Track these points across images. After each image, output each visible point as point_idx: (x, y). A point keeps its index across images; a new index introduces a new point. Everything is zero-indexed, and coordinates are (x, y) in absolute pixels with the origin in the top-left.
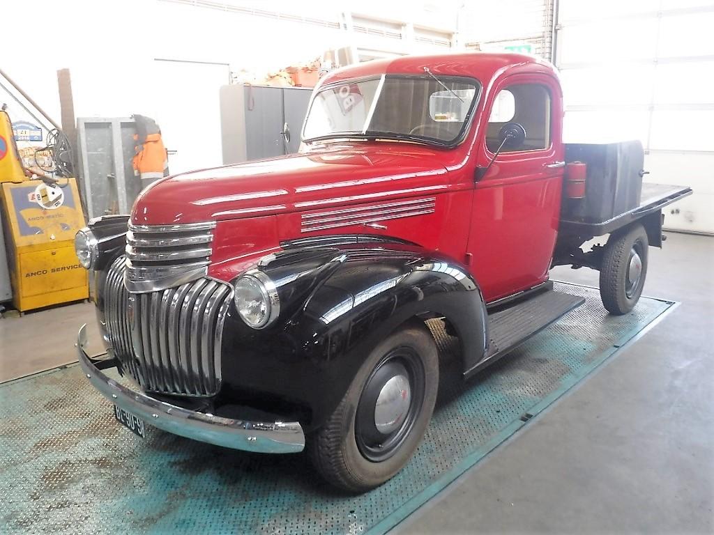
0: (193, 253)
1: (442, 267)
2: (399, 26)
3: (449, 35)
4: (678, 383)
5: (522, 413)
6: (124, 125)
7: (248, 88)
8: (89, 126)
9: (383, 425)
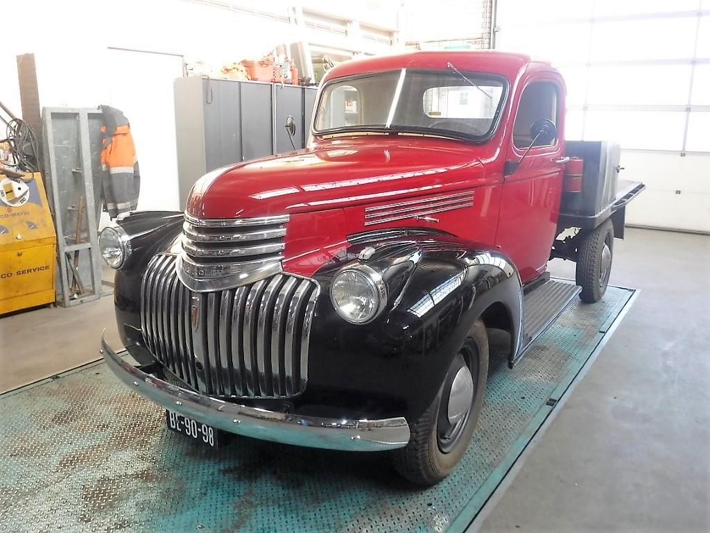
2: (344, 22)
3: (390, 33)
5: (546, 399)
6: (91, 116)
7: (207, 81)
8: (56, 116)
9: (453, 417)
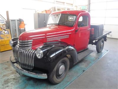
0: (29, 45)
1: (70, 47)
3: (72, 4)
4: (108, 65)
5: (83, 70)
6: (17, 20)
7: (39, 14)
8: (12, 20)
9: (60, 73)
